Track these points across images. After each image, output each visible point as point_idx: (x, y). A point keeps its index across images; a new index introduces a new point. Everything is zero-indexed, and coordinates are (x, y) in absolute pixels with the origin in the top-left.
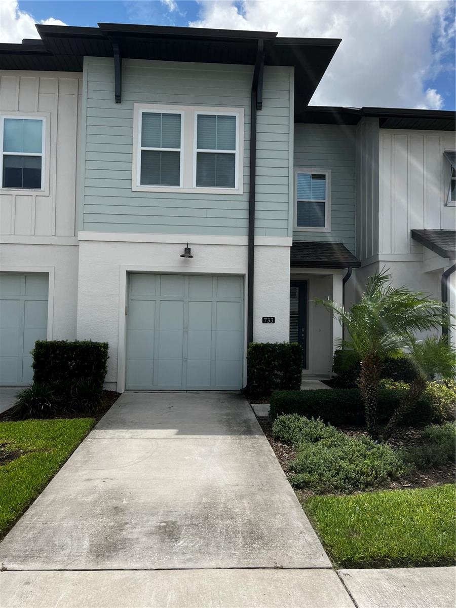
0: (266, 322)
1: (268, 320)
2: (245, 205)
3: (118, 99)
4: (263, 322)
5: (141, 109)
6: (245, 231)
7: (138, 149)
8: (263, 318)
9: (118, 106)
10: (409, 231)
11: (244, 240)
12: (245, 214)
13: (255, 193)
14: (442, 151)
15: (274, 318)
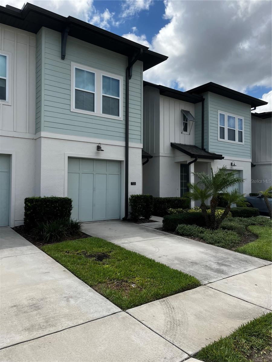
0: (133, 185)
1: (133, 184)
2: (123, 126)
3: (63, 57)
4: (131, 185)
5: (74, 66)
6: (124, 139)
7: (74, 88)
8: (131, 182)
9: (62, 61)
10: (170, 143)
11: (123, 144)
12: (123, 131)
13: (128, 121)
14: (181, 109)
15: (135, 182)
